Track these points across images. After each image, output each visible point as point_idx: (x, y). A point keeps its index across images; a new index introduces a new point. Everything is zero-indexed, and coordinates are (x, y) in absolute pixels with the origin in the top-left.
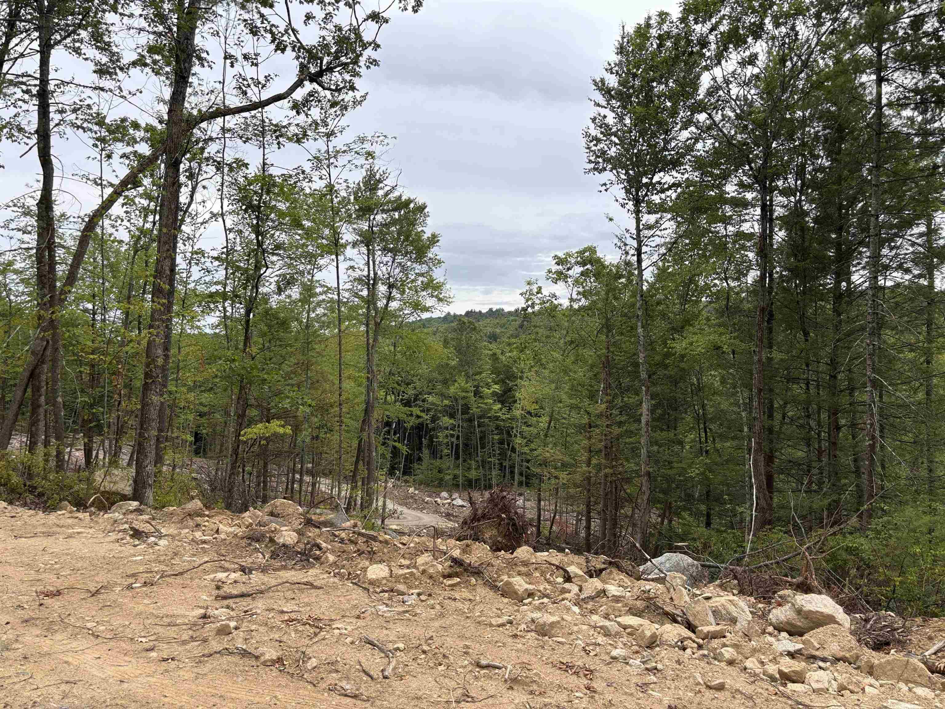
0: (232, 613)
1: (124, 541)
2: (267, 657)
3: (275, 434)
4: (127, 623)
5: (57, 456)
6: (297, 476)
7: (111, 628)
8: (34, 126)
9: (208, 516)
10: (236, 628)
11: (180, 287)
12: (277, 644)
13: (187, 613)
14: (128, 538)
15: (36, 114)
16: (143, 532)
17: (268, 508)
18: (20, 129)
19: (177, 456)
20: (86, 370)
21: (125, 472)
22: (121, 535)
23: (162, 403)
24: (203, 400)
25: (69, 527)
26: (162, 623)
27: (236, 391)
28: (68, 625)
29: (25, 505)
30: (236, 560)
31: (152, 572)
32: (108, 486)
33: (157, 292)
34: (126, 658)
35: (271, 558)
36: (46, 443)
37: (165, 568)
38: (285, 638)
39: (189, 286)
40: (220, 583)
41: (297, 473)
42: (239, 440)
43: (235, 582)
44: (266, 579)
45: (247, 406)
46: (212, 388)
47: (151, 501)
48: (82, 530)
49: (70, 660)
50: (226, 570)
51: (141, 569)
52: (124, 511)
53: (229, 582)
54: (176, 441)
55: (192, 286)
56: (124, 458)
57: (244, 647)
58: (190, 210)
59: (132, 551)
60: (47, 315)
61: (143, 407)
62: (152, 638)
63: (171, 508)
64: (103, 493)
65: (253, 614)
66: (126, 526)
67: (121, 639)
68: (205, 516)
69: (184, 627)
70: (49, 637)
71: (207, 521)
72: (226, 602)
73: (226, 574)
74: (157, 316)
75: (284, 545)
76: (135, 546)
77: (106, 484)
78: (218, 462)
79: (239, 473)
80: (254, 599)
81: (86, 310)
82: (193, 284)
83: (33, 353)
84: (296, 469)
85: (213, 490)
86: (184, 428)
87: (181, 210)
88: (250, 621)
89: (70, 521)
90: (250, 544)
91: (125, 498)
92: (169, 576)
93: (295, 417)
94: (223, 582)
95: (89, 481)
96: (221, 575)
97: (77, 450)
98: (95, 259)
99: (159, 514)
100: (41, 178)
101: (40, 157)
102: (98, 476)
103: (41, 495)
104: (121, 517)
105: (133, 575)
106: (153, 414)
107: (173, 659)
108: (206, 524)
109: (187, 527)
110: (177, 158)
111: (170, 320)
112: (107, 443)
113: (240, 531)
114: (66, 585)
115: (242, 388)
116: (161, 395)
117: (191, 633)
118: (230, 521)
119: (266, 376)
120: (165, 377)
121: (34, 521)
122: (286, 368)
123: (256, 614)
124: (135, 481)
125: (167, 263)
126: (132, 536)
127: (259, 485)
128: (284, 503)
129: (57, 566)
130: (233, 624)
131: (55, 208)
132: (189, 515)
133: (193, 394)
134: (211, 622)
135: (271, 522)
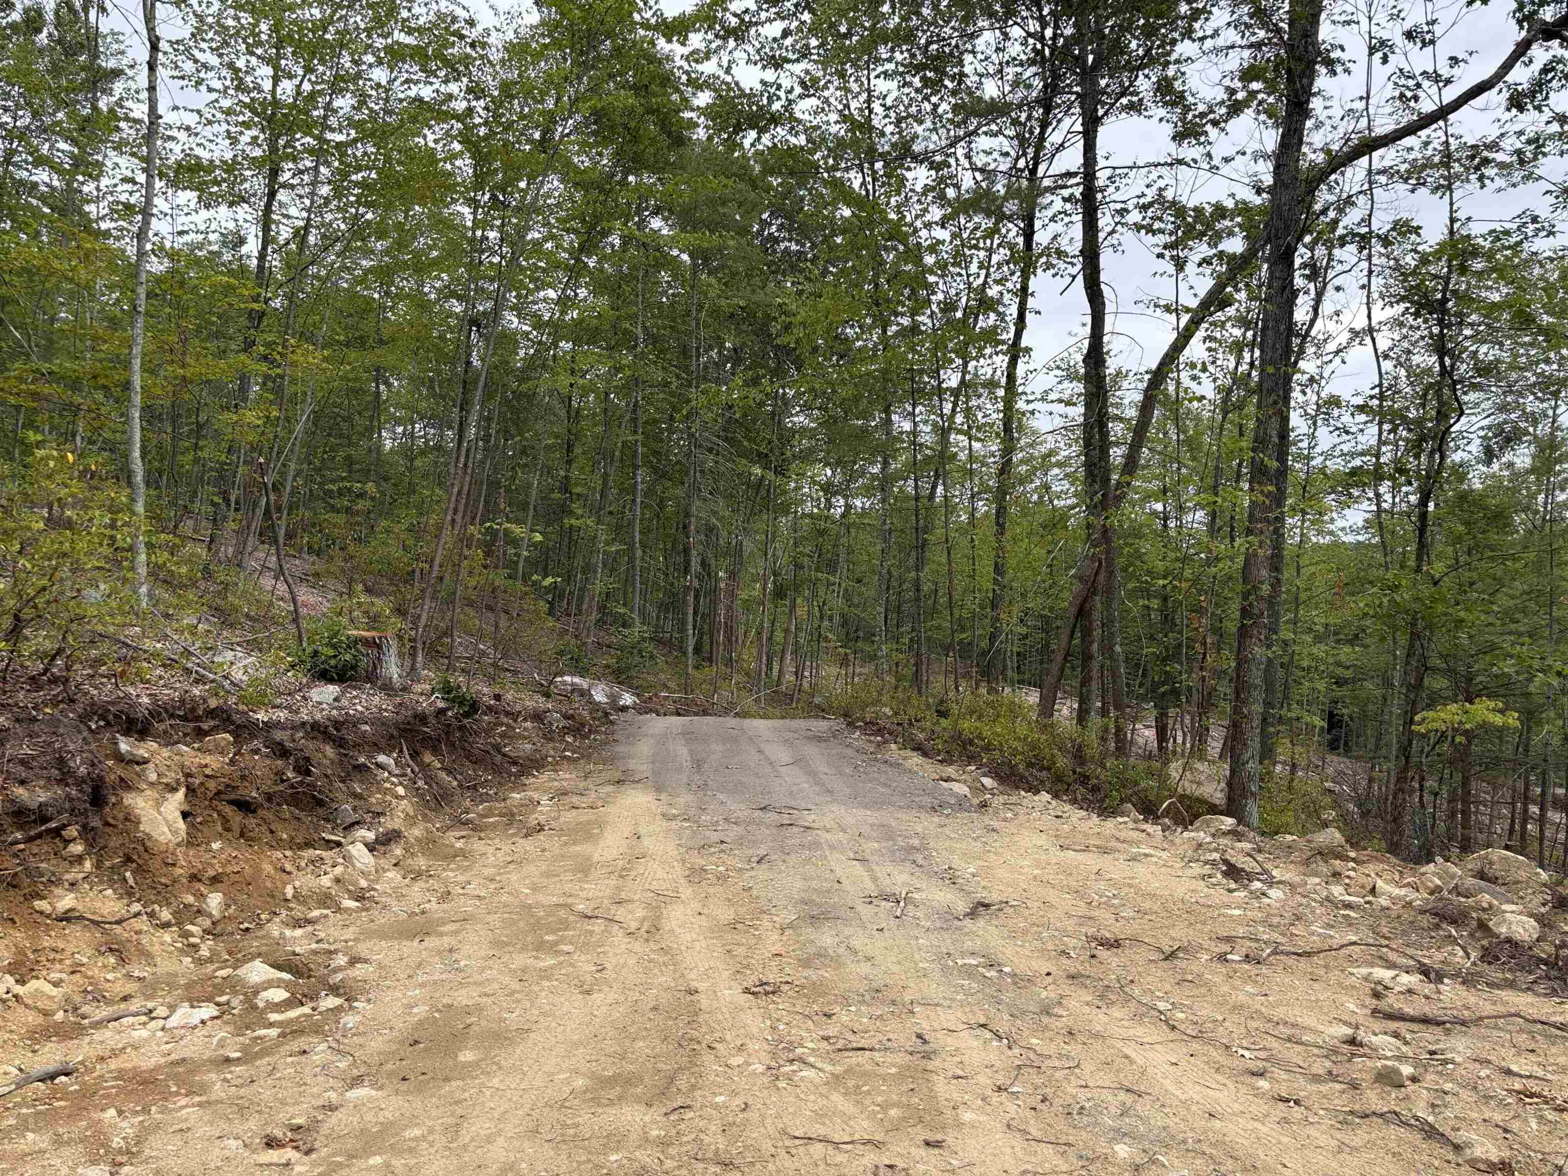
0: (1404, 1049)
1: (1213, 880)
2: (1478, 1152)
3: (1485, 726)
4: (1220, 1018)
5: (1117, 735)
6: (1534, 809)
7: (1195, 1019)
8: (1079, 245)
9: (1353, 860)
10: (1414, 1079)
11: (1298, 466)
12: (1500, 1134)
13: (1321, 1028)
14: (1219, 876)
15: (1079, 226)
16: (1243, 870)
17: (1473, 861)
18: (1060, 254)
19: (1298, 749)
20: (1155, 603)
21: (1214, 769)
22: (1207, 869)
23: (1270, 661)
24: (1343, 658)
25: (1131, 843)
26: (1276, 1033)
27: (1403, 640)
28: (1129, 998)
29: (1074, 801)
30: (1410, 951)
31: (1257, 940)
32: (1188, 787)
33: (1259, 473)
34: (1219, 1078)
35: (1482, 959)
36: (1104, 712)
37: (1281, 939)
38: (1515, 1126)
39: (1313, 463)
40: (1380, 988)
41: (1534, 802)
42: (1411, 732)
43: (1410, 991)
44: (1472, 1000)
45: (1425, 668)
46: (1357, 636)
47: (1255, 820)
48: (1152, 852)
49: (1133, 1055)
50: (1392, 966)
51: (1241, 931)
52: (1213, 830)
53: (1398, 989)
54: (1295, 723)
55: (1317, 462)
56: (1215, 746)
57: (1431, 1119)
58: (1313, 333)
59: (1226, 900)
60: (1098, 522)
61: (1238, 664)
62: (1262, 1054)
63: (1289, 838)
64: (1182, 798)
65: (1445, 1062)
66: (1216, 856)
67: (1210, 1041)
68: (1347, 859)
69: (1316, 1051)
70: (1104, 1009)
71: (1354, 869)
72: (1393, 1025)
73: (1391, 973)
74: (1258, 515)
75: (1509, 940)
76: (1230, 891)
77: (1187, 784)
78: (1373, 767)
79: (1413, 791)
80: (1448, 1032)
81: (1154, 513)
82: (1321, 459)
83: (1081, 579)
84: (1530, 794)
85: (1365, 814)
86: (1309, 703)
87: (1298, 335)
88: (1440, 1073)
89: (1135, 835)
90: (1437, 927)
91: (1213, 809)
92: (1288, 954)
93: (1527, 695)
94: (1386, 988)
95: (1163, 777)
96: (1383, 974)
97: (1147, 727)
98: (1166, 434)
99: (1267, 844)
100: (1088, 320)
101: (1086, 289)
102: (1174, 769)
103: (1095, 789)
104: (1208, 839)
105: (1228, 939)
106: (1256, 677)
107: (1297, 1102)
108: (1352, 873)
109: (1316, 875)
110: (1289, 245)
111: (1280, 520)
112: (1187, 720)
113: (1418, 898)
114: (1129, 932)
115: (1415, 636)
116: (1269, 647)
117: (1328, 1064)
118: (1397, 877)
119: (1462, 614)
120: (1275, 616)
121: (1085, 826)
122: (1503, 601)
123: (1453, 1062)
124: (1230, 784)
125: (1275, 423)
126: (1226, 874)
127: (1453, 815)
128: (1506, 859)
129: (1116, 902)
130: (1407, 1070)
131: (1109, 362)
132: (1320, 853)
133: (1323, 647)
134: (1364, 1055)
135: (1481, 890)
